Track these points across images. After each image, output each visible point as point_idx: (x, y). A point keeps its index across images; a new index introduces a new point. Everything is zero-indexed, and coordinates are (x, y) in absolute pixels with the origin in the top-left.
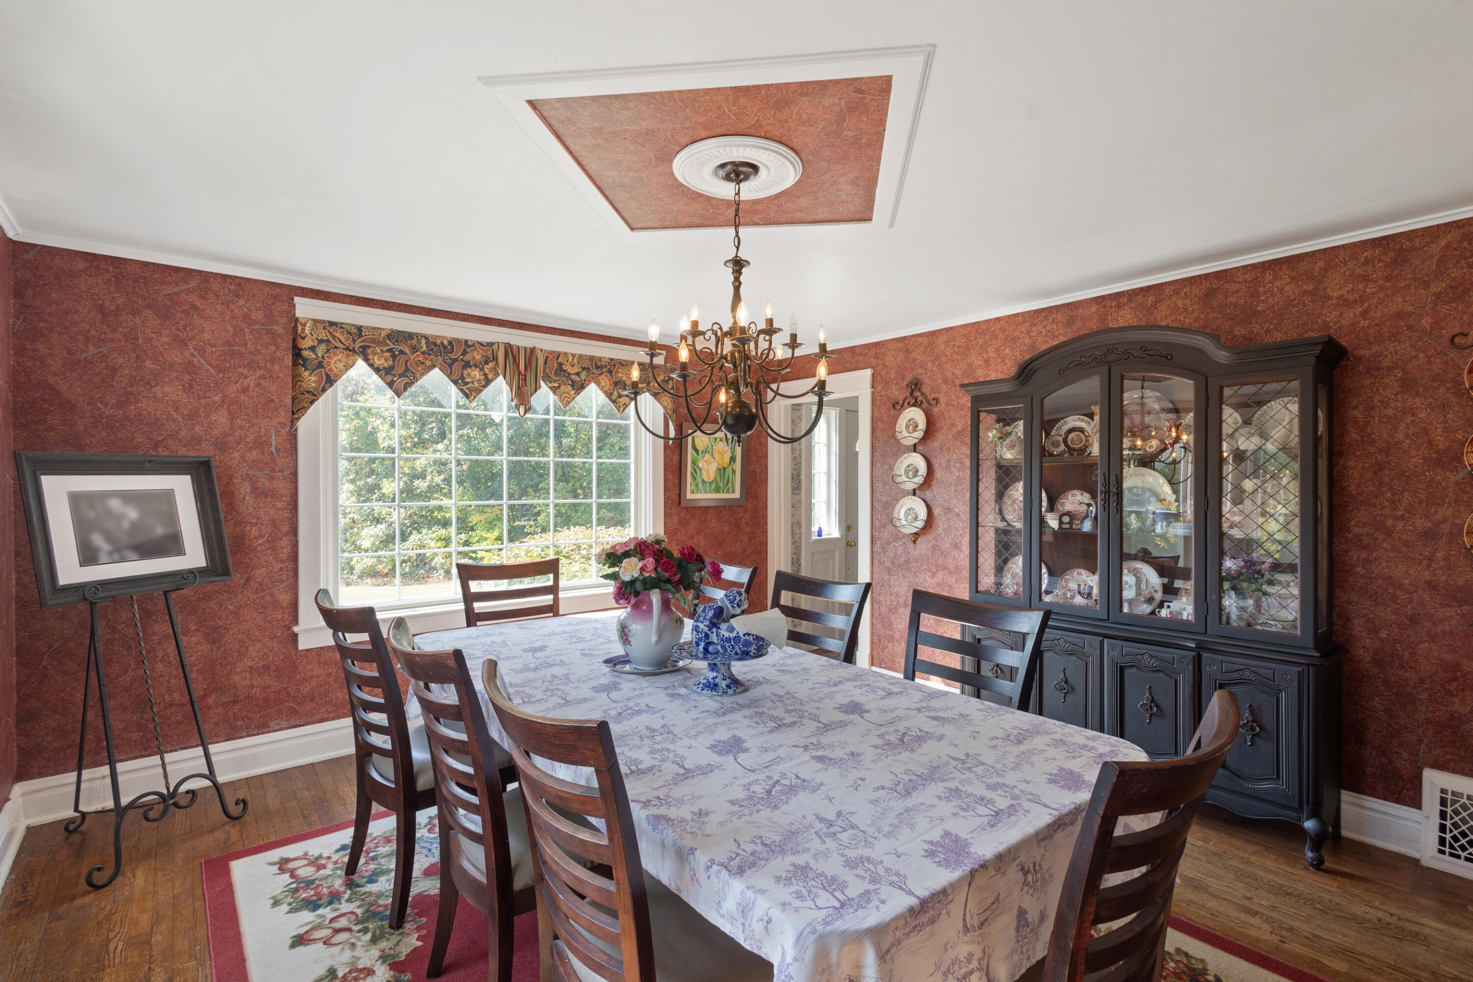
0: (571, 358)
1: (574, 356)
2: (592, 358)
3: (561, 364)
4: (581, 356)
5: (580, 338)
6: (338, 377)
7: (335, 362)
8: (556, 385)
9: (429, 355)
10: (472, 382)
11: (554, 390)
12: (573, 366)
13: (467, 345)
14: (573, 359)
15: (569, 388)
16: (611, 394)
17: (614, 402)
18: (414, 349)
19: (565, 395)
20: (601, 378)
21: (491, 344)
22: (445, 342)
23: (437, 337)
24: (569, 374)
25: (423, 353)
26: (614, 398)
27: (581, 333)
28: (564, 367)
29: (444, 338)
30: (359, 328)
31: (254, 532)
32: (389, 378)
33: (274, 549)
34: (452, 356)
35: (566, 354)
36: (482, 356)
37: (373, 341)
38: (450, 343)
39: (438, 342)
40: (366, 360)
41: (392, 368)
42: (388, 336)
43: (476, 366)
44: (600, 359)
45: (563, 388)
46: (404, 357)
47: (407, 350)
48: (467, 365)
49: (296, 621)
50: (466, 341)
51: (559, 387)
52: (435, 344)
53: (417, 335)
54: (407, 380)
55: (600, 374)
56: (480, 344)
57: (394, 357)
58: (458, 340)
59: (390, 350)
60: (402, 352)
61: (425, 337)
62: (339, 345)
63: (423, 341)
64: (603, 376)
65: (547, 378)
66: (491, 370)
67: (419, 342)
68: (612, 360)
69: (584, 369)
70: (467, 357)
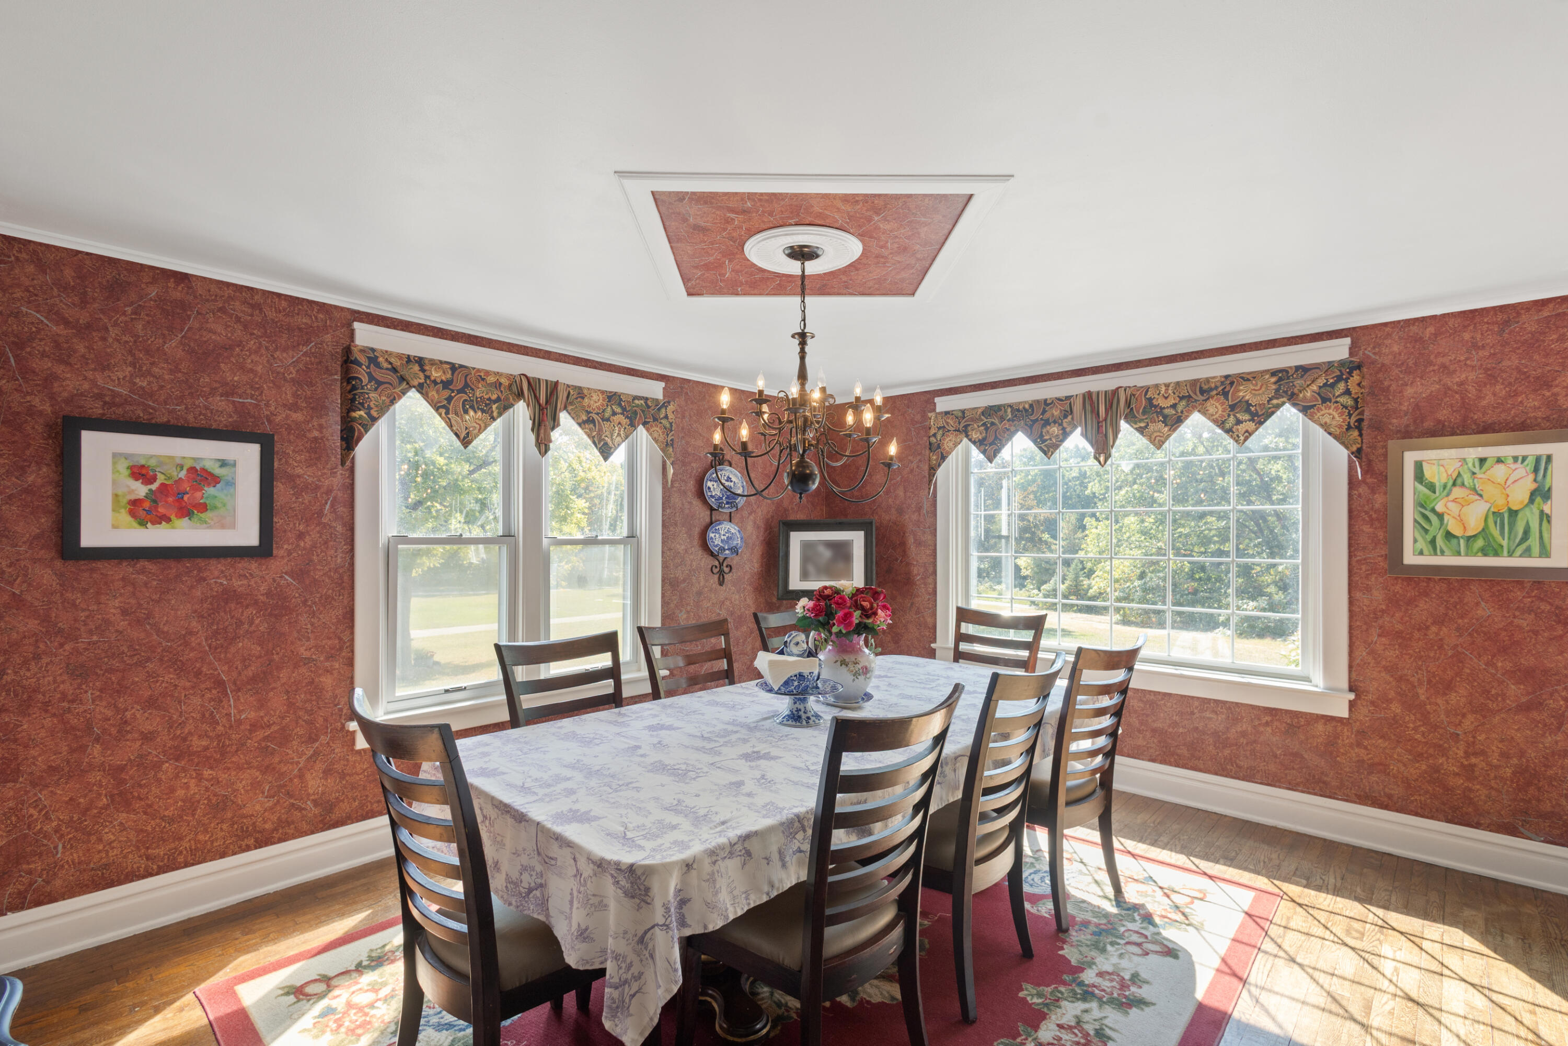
0: (1163, 389)
1: (1167, 386)
2: (1194, 383)
3: (1150, 400)
4: (1178, 383)
5: (1196, 358)
6: (949, 453)
7: (947, 443)
8: (1142, 425)
9: (1013, 421)
10: (1050, 439)
11: (1141, 430)
12: (1166, 398)
13: (1047, 403)
14: (1167, 390)
15: (1161, 425)
16: (1223, 423)
17: (1228, 431)
18: (1002, 419)
19: (1155, 434)
20: (1208, 404)
21: (1068, 398)
22: (1027, 406)
23: (1020, 403)
24: (1162, 408)
25: (1009, 420)
26: (1227, 426)
27: (1197, 352)
28: (1155, 402)
29: (1025, 402)
30: (963, 412)
31: (915, 572)
32: (983, 448)
33: (925, 584)
34: (1033, 418)
35: (1157, 386)
36: (1061, 411)
37: (972, 420)
38: (1031, 406)
39: (1021, 407)
40: (967, 436)
41: (984, 439)
42: (983, 413)
43: (1055, 422)
44: (1207, 380)
45: (1152, 427)
46: (994, 428)
47: (996, 421)
48: (1047, 423)
49: (934, 641)
50: (1046, 400)
51: (1146, 427)
52: (1018, 410)
53: (1004, 406)
54: (996, 447)
55: (1206, 400)
56: (1059, 399)
57: (987, 429)
58: (1038, 401)
59: (984, 424)
60: (993, 424)
61: (1010, 406)
62: (951, 428)
63: (1009, 410)
64: (1212, 401)
65: (1131, 418)
66: (1069, 423)
67: (1006, 411)
68: (1227, 377)
69: (1182, 398)
70: (1047, 416)
